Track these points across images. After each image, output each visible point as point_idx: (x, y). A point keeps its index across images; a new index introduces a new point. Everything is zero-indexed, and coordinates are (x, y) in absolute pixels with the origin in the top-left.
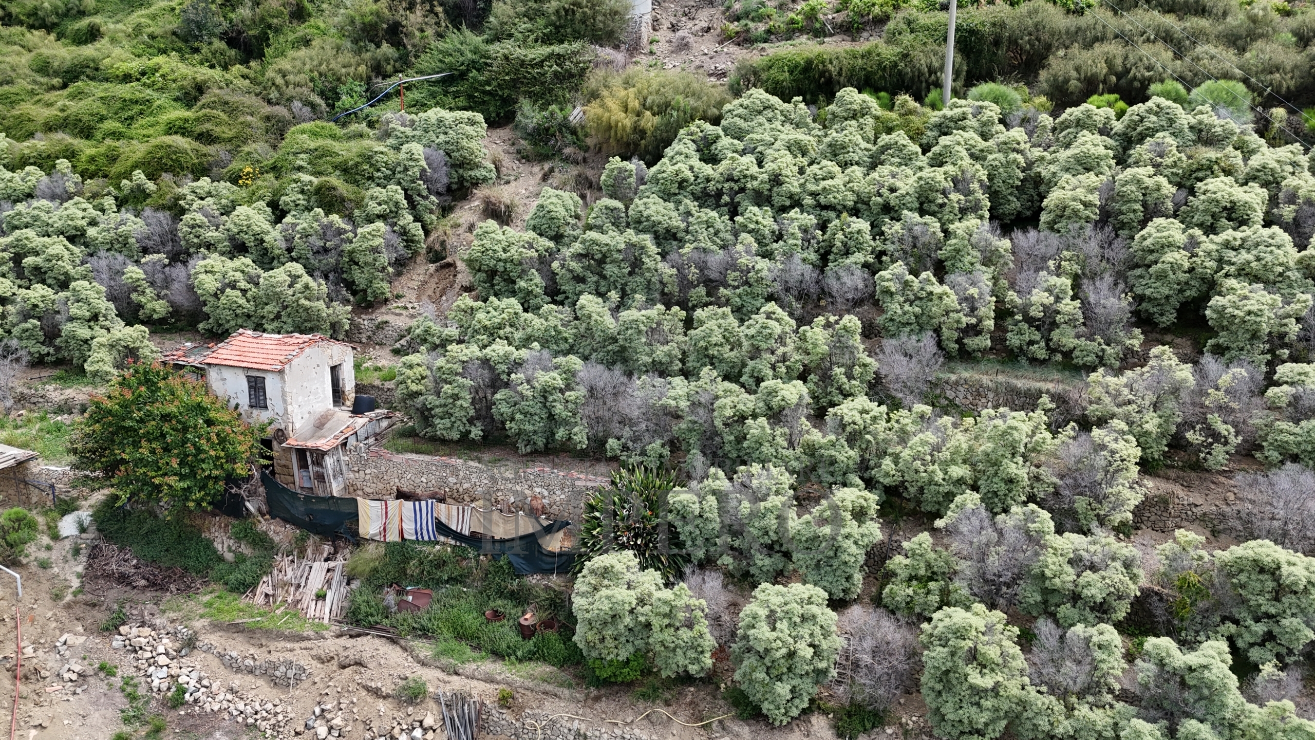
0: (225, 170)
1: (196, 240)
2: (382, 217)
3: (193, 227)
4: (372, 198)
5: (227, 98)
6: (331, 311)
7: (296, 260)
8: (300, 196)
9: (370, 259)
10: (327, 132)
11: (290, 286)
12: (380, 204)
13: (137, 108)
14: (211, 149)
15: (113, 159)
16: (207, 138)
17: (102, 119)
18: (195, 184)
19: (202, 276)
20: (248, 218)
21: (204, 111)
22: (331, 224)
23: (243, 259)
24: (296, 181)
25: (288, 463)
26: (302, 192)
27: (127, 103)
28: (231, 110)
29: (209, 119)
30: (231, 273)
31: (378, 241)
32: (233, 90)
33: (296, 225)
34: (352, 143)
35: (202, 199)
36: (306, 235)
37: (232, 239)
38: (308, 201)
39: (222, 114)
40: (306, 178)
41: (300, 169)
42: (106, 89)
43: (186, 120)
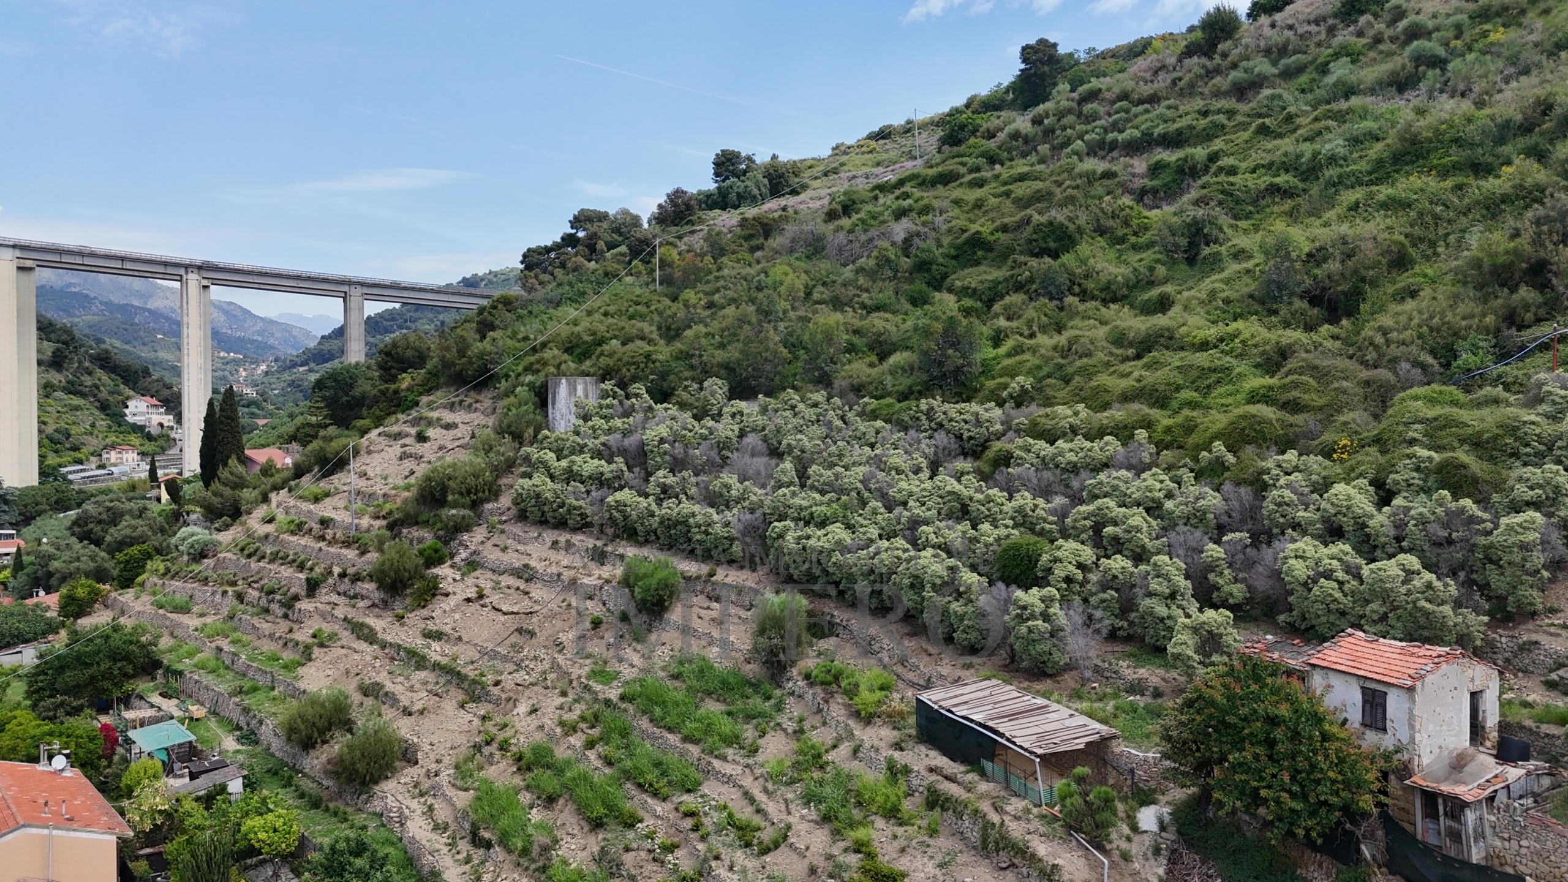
0: (1316, 442)
1: (1281, 520)
2: (1535, 505)
3: (1279, 505)
4: (1520, 479)
5: (1317, 362)
6: (1460, 619)
7: (1410, 551)
8: (1415, 474)
9: (1517, 557)
10: (1448, 398)
11: (1404, 583)
12: (1532, 488)
13: (1214, 377)
14: (1299, 419)
15: (1189, 428)
16: (1294, 407)
17: (1178, 389)
18: (1280, 457)
19: (1292, 561)
20: (1349, 498)
21: (1290, 378)
22: (1463, 510)
23: (1341, 546)
24: (1409, 457)
25: (1408, 806)
26: (1418, 469)
27: (1205, 372)
28: (1322, 375)
29: (1296, 385)
30: (1328, 561)
31: (1532, 536)
32: (1323, 353)
33: (1410, 509)
34: (1485, 412)
35: (1288, 474)
36: (1423, 522)
37: (1325, 520)
38: (1425, 481)
39: (1311, 380)
40: (1423, 453)
41: (1412, 442)
42: (1182, 359)
43: (1271, 388)
